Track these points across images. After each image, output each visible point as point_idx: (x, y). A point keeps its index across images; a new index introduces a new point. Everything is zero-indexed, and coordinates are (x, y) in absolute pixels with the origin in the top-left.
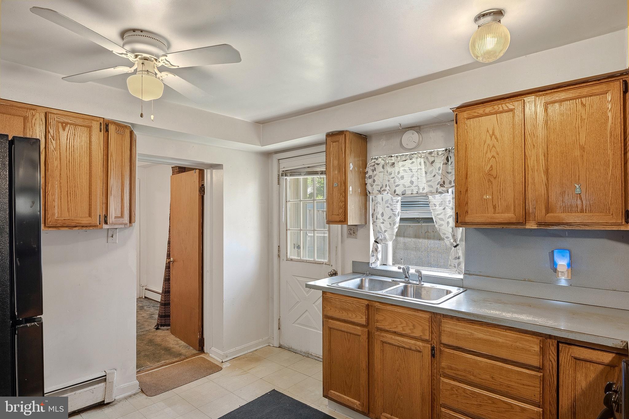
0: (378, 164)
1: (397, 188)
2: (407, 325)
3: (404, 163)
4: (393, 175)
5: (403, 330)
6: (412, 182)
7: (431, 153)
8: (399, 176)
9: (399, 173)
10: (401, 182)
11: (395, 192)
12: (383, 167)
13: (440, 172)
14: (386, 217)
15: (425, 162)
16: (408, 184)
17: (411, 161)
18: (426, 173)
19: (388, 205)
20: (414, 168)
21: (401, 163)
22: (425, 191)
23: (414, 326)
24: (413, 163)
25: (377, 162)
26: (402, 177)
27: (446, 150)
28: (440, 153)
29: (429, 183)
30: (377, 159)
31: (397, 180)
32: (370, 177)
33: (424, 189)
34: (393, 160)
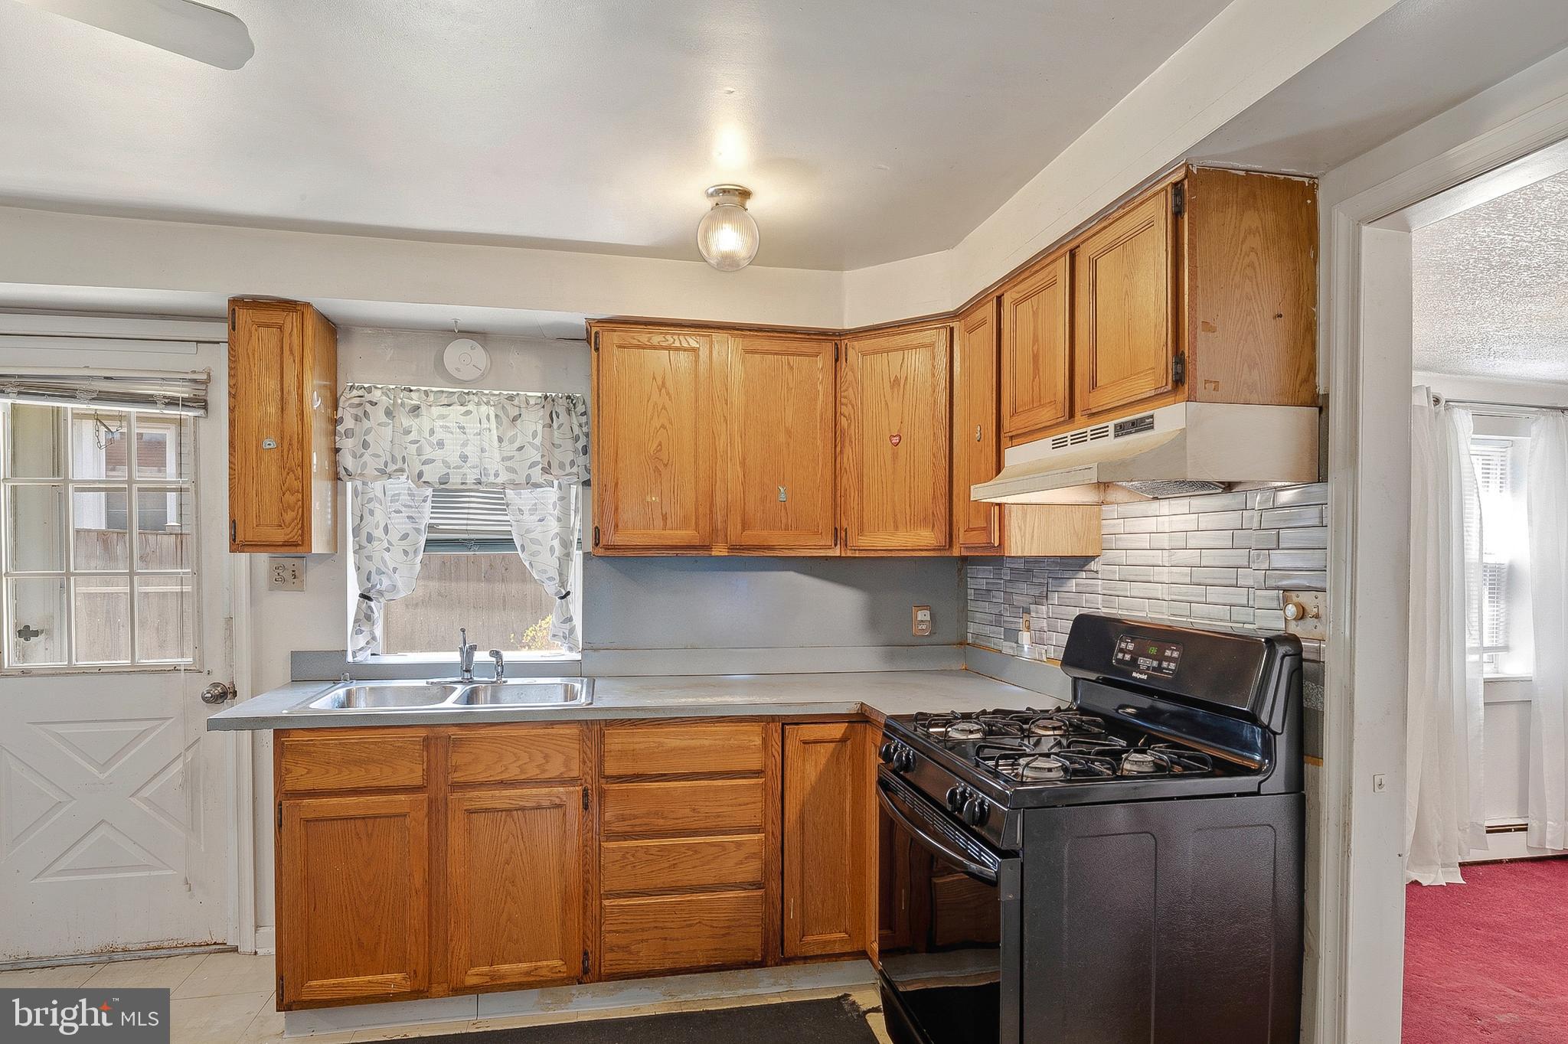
0: (373, 404)
1: (425, 468)
2: (531, 760)
3: (445, 410)
4: (413, 436)
5: (522, 772)
6: (464, 458)
7: (511, 398)
8: (434, 440)
9: (432, 432)
10: (438, 454)
11: (420, 475)
12: (389, 413)
13: (538, 441)
14: (394, 536)
15: (497, 416)
16: (454, 459)
17: (464, 409)
18: (500, 440)
19: (397, 506)
20: (472, 426)
21: (436, 411)
22: (499, 480)
23: (546, 757)
24: (468, 413)
25: (368, 397)
26: (441, 444)
27: (546, 397)
28: (532, 402)
29: (508, 463)
30: (369, 390)
31: (427, 449)
32: (349, 433)
33: (496, 475)
34: (415, 399)
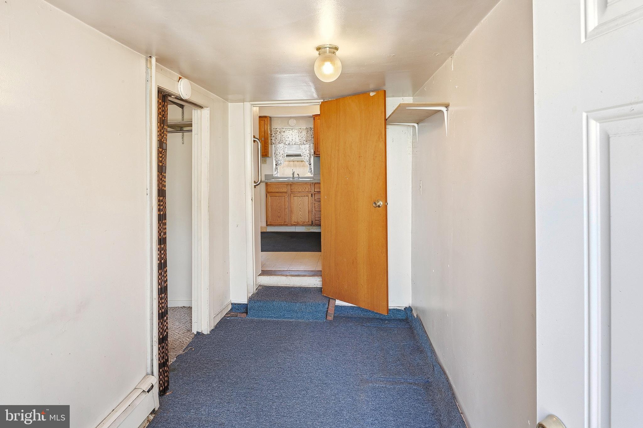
0: (277, 131)
1: (286, 142)
2: (303, 188)
3: (289, 131)
4: (284, 136)
5: (302, 190)
6: (292, 140)
7: (300, 129)
8: (287, 137)
9: (287, 135)
10: (288, 139)
11: (285, 143)
12: (280, 132)
13: (305, 136)
14: (281, 154)
15: (298, 132)
16: (291, 140)
17: (292, 131)
18: (299, 136)
19: (281, 149)
20: (293, 134)
21: (288, 132)
22: (298, 144)
23: (306, 188)
24: (293, 132)
25: (276, 130)
26: (288, 138)
27: (306, 128)
28: (304, 129)
29: (300, 140)
30: (276, 129)
31: (286, 138)
32: (273, 136)
33: (298, 143)
34: (284, 130)
